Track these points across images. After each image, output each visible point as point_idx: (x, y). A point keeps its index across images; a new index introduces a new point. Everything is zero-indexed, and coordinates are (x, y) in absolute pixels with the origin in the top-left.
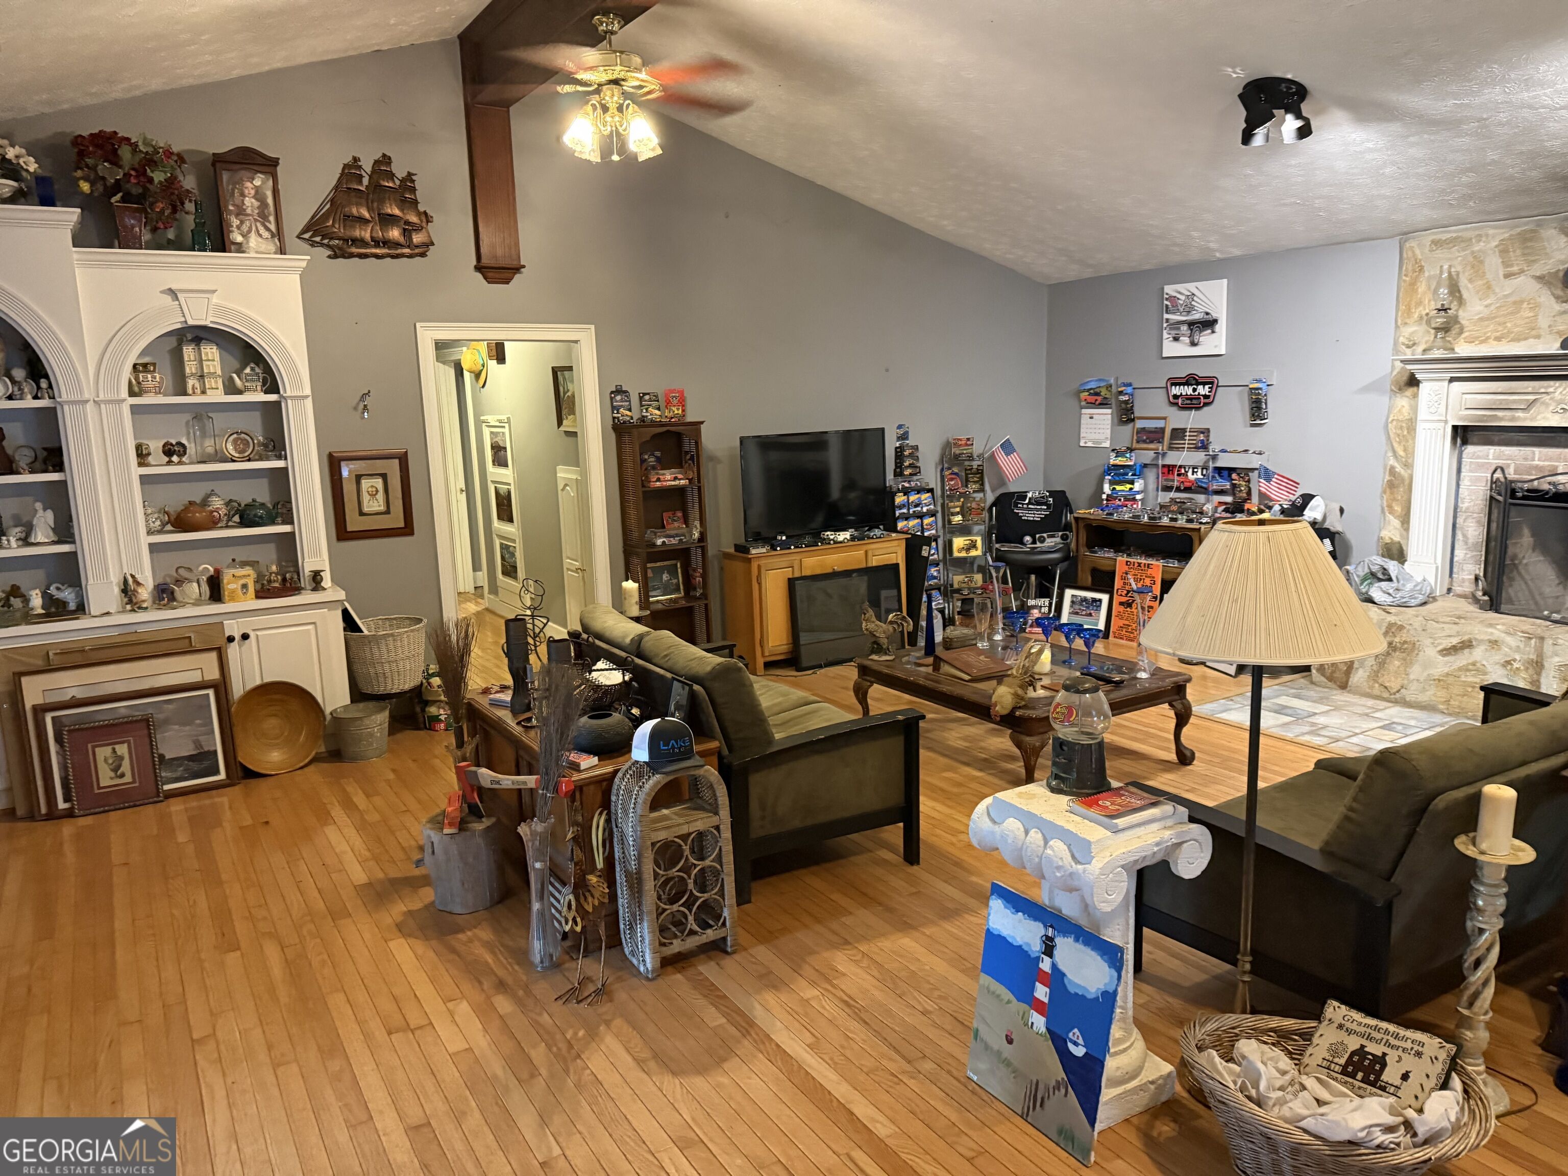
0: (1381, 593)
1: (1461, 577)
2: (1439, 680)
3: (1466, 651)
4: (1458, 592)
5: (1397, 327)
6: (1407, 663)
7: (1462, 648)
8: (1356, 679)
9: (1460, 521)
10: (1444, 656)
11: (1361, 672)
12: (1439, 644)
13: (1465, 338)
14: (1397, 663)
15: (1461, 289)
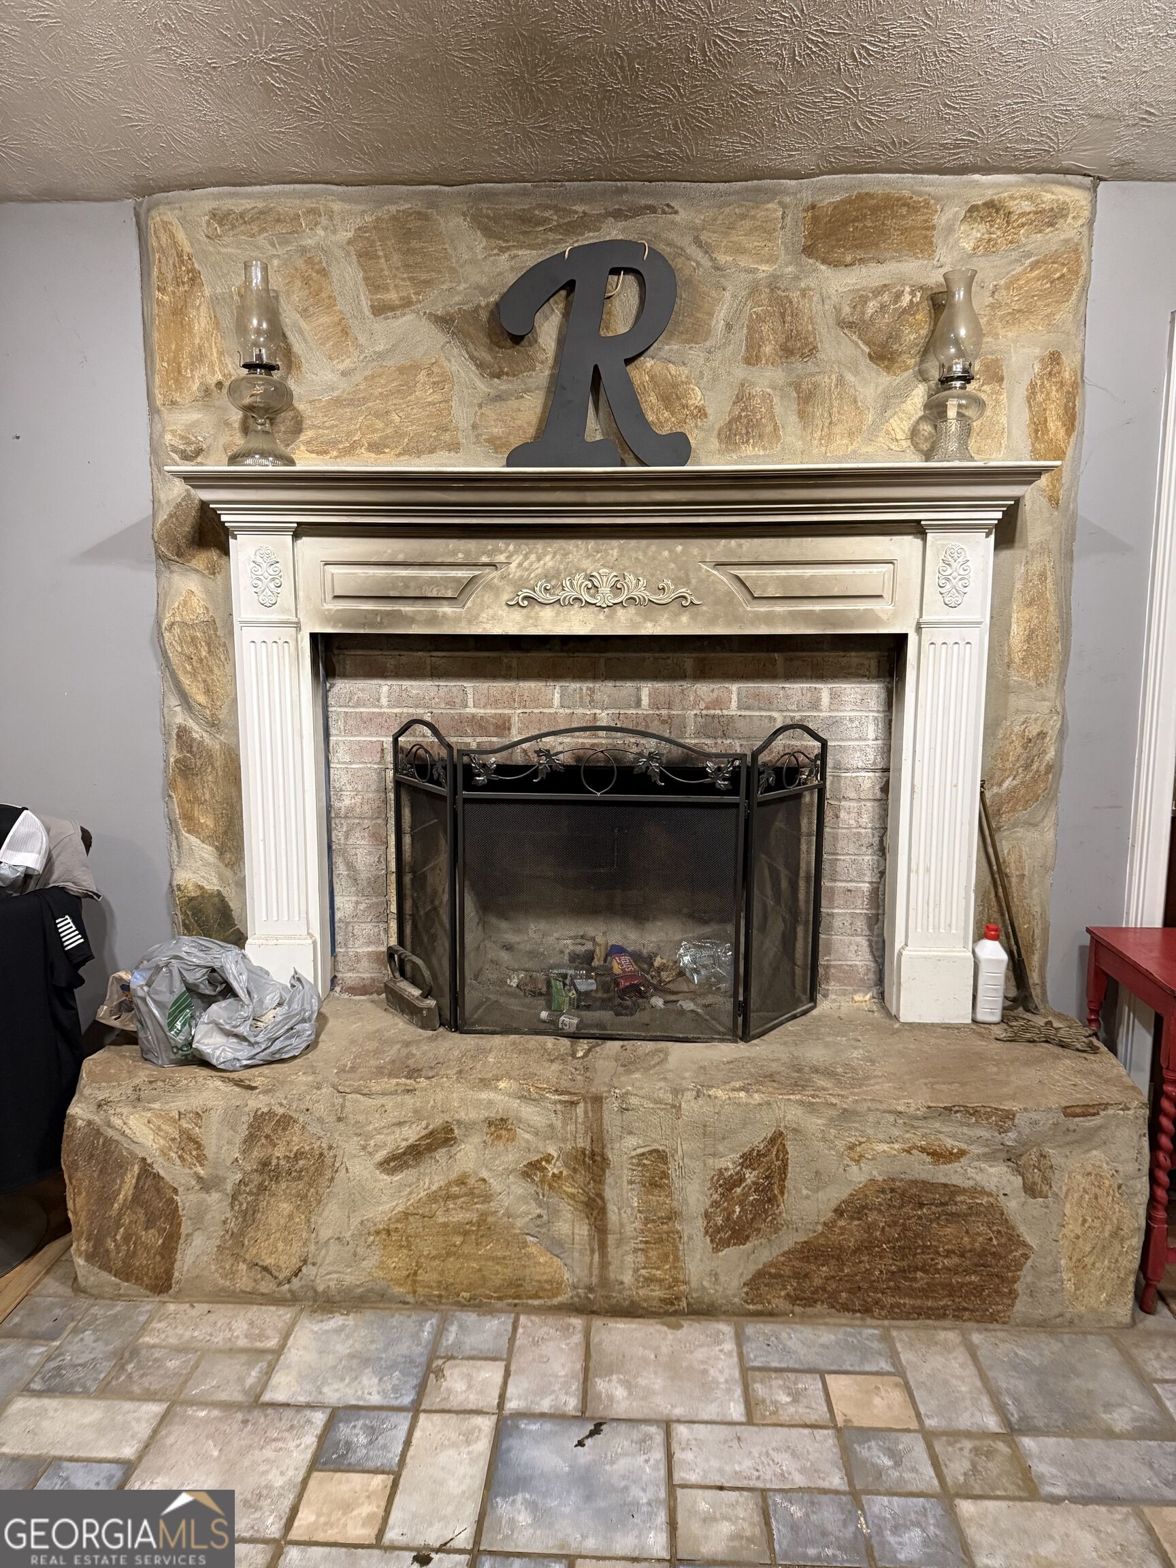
0: (219, 1039)
1: (351, 952)
2: (388, 1232)
3: (441, 1154)
4: (350, 983)
5: (153, 410)
6: (308, 1203)
7: (431, 1148)
8: (189, 1260)
9: (338, 835)
10: (392, 1171)
11: (198, 1241)
12: (378, 1147)
13: (308, 443)
14: (286, 1207)
15: (288, 334)
